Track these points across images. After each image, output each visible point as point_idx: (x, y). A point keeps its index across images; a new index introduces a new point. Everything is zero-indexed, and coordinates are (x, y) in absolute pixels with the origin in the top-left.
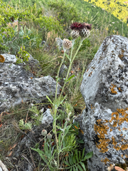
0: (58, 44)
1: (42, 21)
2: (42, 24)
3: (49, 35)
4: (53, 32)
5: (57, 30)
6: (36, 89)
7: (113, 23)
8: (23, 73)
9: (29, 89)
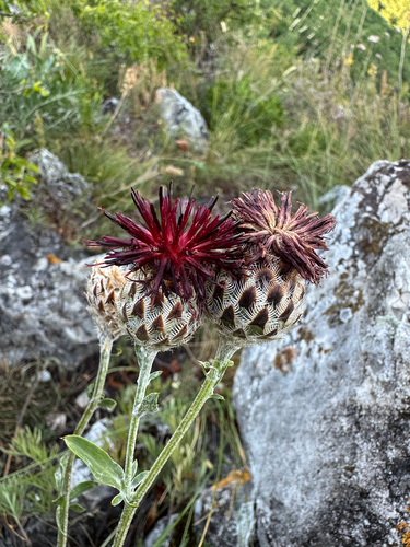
0: (168, 114)
1: (104, 20)
2: (107, 31)
3: (130, 79)
4: (147, 65)
5: (163, 60)
6: (62, 313)
7: (374, 39)
8: (18, 237)
9: (32, 314)
